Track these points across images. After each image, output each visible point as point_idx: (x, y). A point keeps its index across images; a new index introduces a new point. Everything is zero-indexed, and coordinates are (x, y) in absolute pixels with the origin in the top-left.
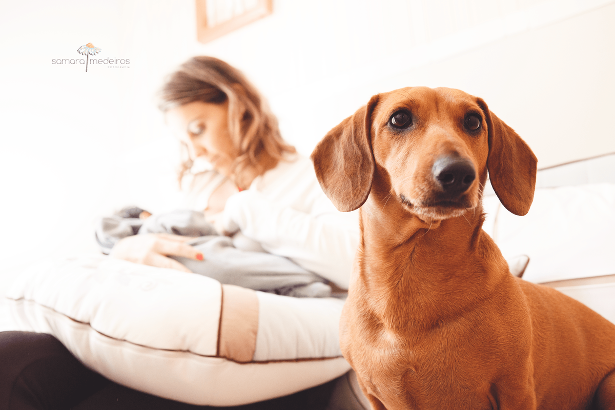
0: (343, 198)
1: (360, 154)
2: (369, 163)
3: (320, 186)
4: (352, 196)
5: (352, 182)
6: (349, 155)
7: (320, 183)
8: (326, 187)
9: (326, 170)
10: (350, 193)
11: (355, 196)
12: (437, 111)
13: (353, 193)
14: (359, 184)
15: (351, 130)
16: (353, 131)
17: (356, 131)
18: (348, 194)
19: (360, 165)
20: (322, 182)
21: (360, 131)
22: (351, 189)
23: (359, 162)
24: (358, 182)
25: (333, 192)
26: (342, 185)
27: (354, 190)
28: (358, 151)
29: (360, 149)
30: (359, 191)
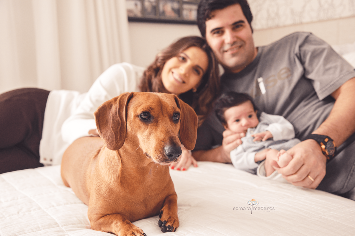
0: (110, 143)
2: (124, 128)
4: (115, 144)
5: (115, 136)
6: (115, 121)
7: (98, 129)
8: (101, 132)
9: (101, 123)
10: (114, 141)
12: (162, 112)
13: (115, 142)
14: (119, 137)
15: (117, 108)
17: (119, 109)
18: (112, 141)
19: (120, 128)
20: (99, 129)
21: (122, 110)
22: (114, 139)
23: (119, 125)
24: (118, 137)
25: (105, 137)
26: (110, 135)
27: (116, 140)
28: (120, 121)
29: (120, 119)
30: (118, 142)
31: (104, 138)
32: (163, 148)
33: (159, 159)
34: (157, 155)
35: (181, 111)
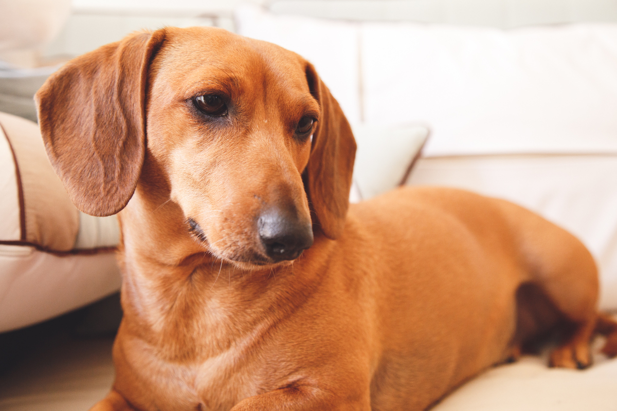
0: (87, 191)
1: (124, 126)
2: (136, 145)
3: (44, 148)
4: (103, 194)
5: (105, 168)
7: (46, 143)
8: (57, 155)
9: (59, 126)
11: (107, 195)
12: (265, 101)
13: (104, 189)
14: (116, 175)
15: (113, 78)
16: (117, 81)
17: (122, 82)
19: (121, 143)
20: (49, 143)
21: (130, 87)
23: (120, 136)
24: (114, 172)
25: (69, 171)
26: (87, 167)
27: (106, 183)
28: (122, 119)
29: (125, 116)
30: (114, 188)
31: (68, 175)
32: (256, 217)
33: (233, 248)
34: (228, 234)
35: (321, 110)
